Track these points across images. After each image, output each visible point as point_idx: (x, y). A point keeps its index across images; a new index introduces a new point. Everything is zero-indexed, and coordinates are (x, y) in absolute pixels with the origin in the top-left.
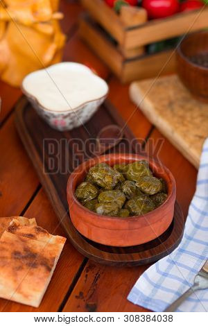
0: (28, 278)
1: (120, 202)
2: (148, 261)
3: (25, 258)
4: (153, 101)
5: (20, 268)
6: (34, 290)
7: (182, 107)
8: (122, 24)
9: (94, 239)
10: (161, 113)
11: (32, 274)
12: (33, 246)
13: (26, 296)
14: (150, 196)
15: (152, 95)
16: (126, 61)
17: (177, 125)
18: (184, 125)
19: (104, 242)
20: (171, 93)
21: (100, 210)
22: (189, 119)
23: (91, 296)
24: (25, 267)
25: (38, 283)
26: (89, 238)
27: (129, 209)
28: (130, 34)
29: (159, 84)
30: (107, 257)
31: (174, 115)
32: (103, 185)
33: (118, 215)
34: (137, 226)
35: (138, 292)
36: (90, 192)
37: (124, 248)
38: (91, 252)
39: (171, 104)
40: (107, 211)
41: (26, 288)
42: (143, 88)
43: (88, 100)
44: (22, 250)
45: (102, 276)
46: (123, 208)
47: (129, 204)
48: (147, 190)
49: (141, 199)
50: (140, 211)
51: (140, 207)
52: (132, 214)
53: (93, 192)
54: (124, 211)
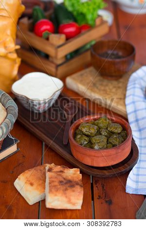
0: (73, 193)
1: (105, 141)
2: (128, 170)
3: (66, 183)
4: (84, 85)
5: (66, 189)
6: (78, 199)
7: (102, 85)
8: (52, 45)
9: (95, 165)
10: (92, 90)
11: (74, 191)
12: (66, 176)
13: (74, 204)
14: (119, 134)
15: (81, 82)
16: (57, 66)
17: (105, 95)
18: (108, 94)
19: (102, 165)
20: (91, 78)
21: (96, 147)
22: (108, 90)
23: (105, 196)
24: (68, 188)
25: (78, 195)
26: (92, 165)
27: (111, 143)
28: (60, 49)
29: (82, 75)
30: (107, 173)
31: (100, 90)
32: (89, 134)
33: (107, 148)
34: (120, 151)
35: (130, 187)
36: (85, 140)
37: (112, 166)
38: (97, 172)
39: (94, 84)
40: (101, 147)
41: (73, 200)
42: (74, 79)
43: (56, 91)
44: (63, 180)
45: (105, 184)
46: (107, 143)
47: (110, 141)
48: (116, 131)
49: (115, 136)
50: (117, 143)
51: (116, 141)
52: (114, 146)
53: (86, 139)
54: (109, 145)
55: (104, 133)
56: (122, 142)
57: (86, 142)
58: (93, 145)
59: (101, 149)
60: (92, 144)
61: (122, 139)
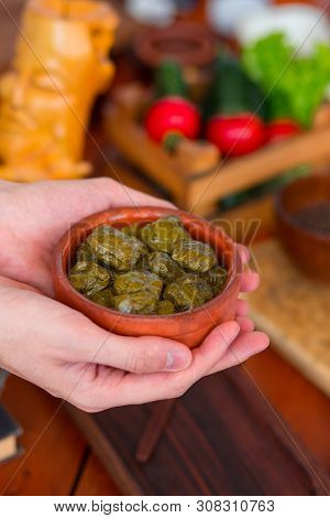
1: (156, 290)
14: (202, 275)
21: (125, 305)
27: (172, 299)
32: (115, 263)
33: (157, 312)
36: (97, 278)
40: (137, 307)
46: (161, 299)
47: (171, 292)
48: (195, 266)
49: (188, 281)
50: (190, 302)
51: (190, 295)
52: (179, 309)
53: (102, 276)
54: (164, 304)
55: (159, 265)
56: (206, 301)
57: (99, 287)
58: (116, 299)
59: (137, 312)
60: (115, 294)
61: (207, 291)
